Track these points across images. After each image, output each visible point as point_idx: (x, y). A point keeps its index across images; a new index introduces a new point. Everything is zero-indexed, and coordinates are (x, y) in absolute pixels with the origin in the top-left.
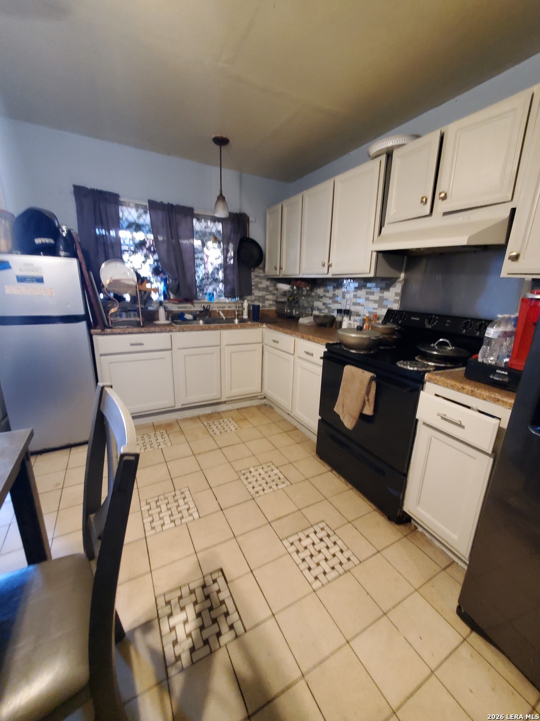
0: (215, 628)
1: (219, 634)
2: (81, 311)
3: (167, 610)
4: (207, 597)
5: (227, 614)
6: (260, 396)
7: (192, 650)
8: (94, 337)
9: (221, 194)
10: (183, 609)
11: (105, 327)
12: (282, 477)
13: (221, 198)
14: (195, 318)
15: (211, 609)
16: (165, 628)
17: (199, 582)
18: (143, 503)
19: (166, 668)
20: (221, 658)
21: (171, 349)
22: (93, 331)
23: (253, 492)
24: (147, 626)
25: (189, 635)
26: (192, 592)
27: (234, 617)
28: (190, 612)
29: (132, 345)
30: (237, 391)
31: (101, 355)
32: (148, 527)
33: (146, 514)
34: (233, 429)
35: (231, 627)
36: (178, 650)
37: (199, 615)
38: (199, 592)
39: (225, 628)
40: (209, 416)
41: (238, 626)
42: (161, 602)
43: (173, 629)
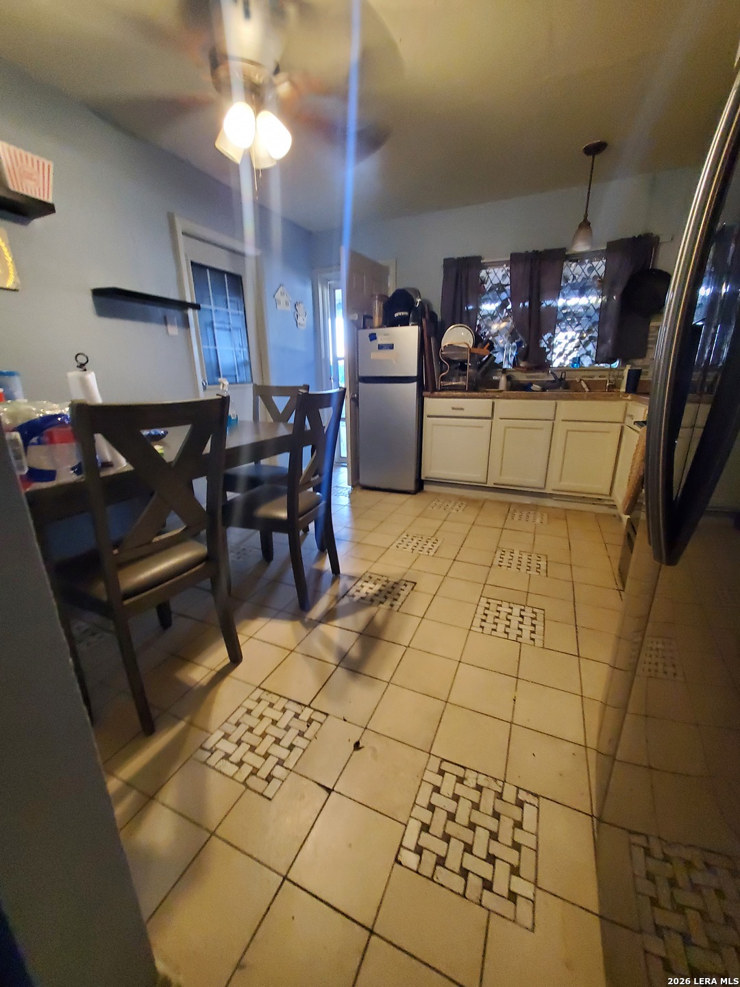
0: (383, 600)
1: (382, 603)
2: (414, 373)
3: (367, 579)
4: (393, 588)
5: (396, 600)
6: (608, 500)
7: (362, 598)
8: (427, 400)
9: (585, 220)
10: (375, 584)
11: (435, 390)
12: (543, 567)
13: (585, 224)
14: (544, 390)
15: (389, 593)
16: (359, 584)
17: (396, 581)
18: (405, 534)
19: (345, 595)
20: (373, 609)
21: (492, 418)
22: (425, 393)
23: (496, 563)
24: (351, 578)
25: (367, 593)
26: (387, 581)
27: (398, 603)
28: (378, 587)
29: (453, 408)
30: (569, 484)
31: (429, 416)
32: (395, 545)
33: (401, 539)
34: (538, 521)
35: (392, 605)
36: (357, 594)
37: (380, 591)
38: (391, 584)
39: (388, 603)
40: (522, 506)
41: (395, 608)
42: (368, 575)
43: (362, 586)
